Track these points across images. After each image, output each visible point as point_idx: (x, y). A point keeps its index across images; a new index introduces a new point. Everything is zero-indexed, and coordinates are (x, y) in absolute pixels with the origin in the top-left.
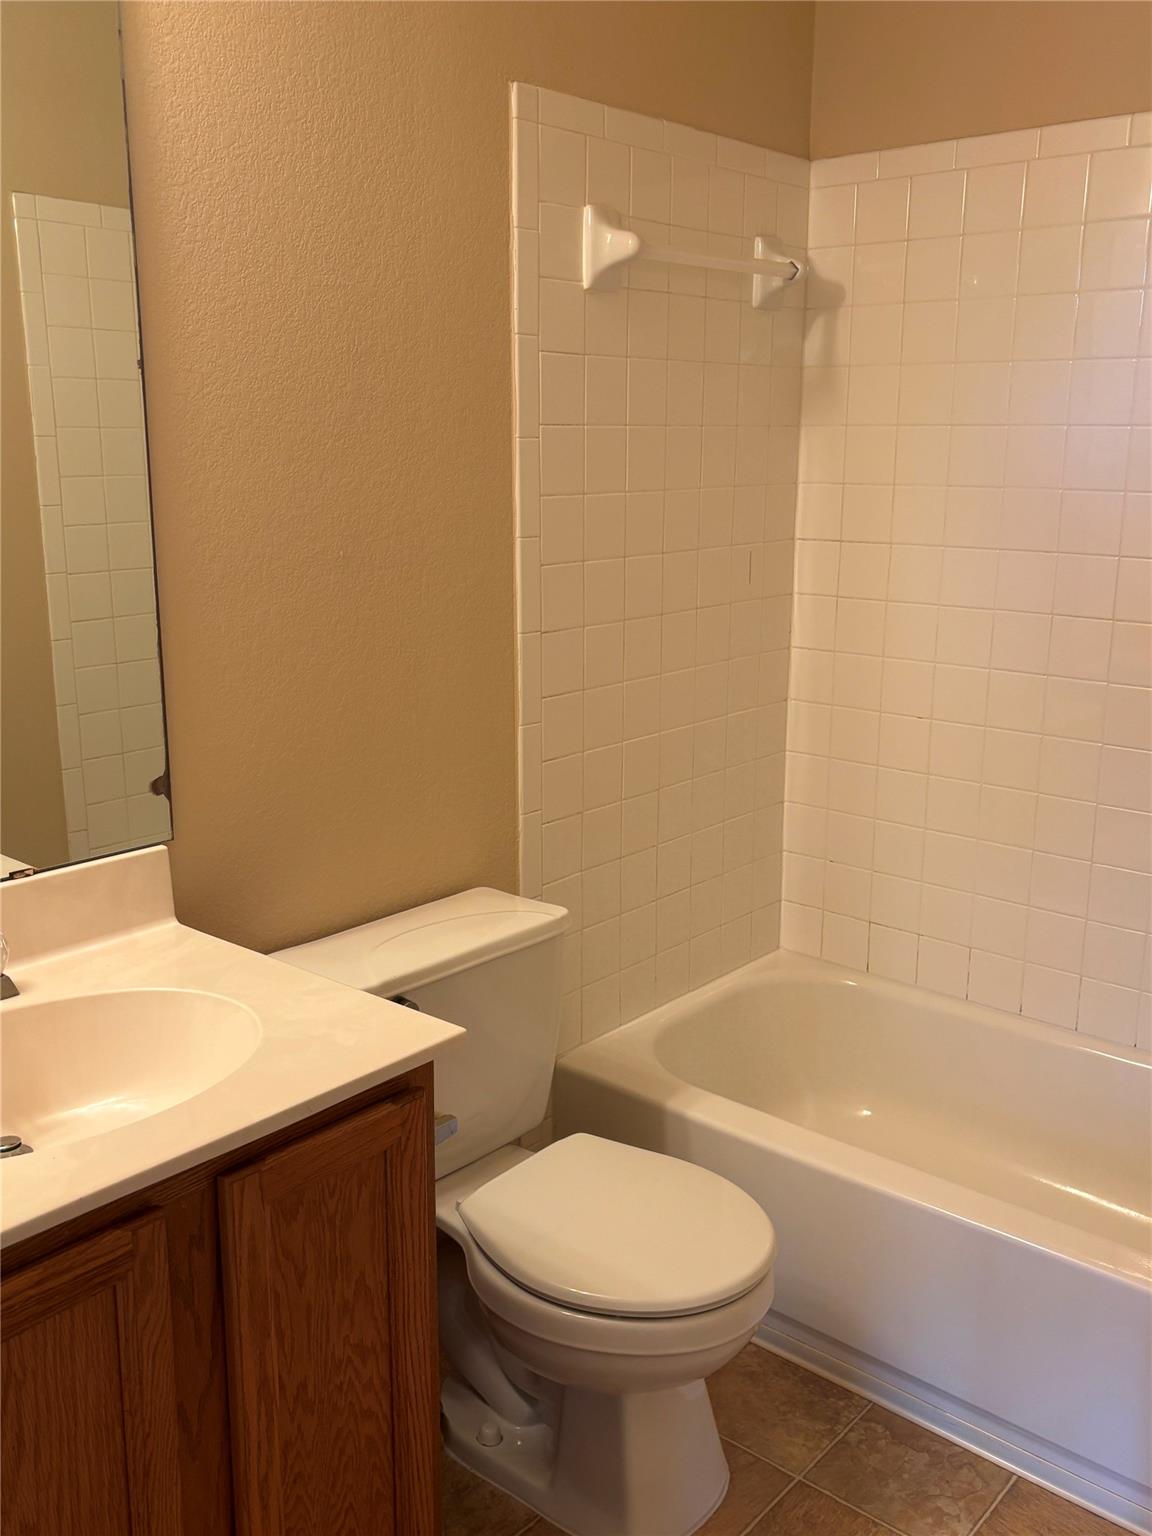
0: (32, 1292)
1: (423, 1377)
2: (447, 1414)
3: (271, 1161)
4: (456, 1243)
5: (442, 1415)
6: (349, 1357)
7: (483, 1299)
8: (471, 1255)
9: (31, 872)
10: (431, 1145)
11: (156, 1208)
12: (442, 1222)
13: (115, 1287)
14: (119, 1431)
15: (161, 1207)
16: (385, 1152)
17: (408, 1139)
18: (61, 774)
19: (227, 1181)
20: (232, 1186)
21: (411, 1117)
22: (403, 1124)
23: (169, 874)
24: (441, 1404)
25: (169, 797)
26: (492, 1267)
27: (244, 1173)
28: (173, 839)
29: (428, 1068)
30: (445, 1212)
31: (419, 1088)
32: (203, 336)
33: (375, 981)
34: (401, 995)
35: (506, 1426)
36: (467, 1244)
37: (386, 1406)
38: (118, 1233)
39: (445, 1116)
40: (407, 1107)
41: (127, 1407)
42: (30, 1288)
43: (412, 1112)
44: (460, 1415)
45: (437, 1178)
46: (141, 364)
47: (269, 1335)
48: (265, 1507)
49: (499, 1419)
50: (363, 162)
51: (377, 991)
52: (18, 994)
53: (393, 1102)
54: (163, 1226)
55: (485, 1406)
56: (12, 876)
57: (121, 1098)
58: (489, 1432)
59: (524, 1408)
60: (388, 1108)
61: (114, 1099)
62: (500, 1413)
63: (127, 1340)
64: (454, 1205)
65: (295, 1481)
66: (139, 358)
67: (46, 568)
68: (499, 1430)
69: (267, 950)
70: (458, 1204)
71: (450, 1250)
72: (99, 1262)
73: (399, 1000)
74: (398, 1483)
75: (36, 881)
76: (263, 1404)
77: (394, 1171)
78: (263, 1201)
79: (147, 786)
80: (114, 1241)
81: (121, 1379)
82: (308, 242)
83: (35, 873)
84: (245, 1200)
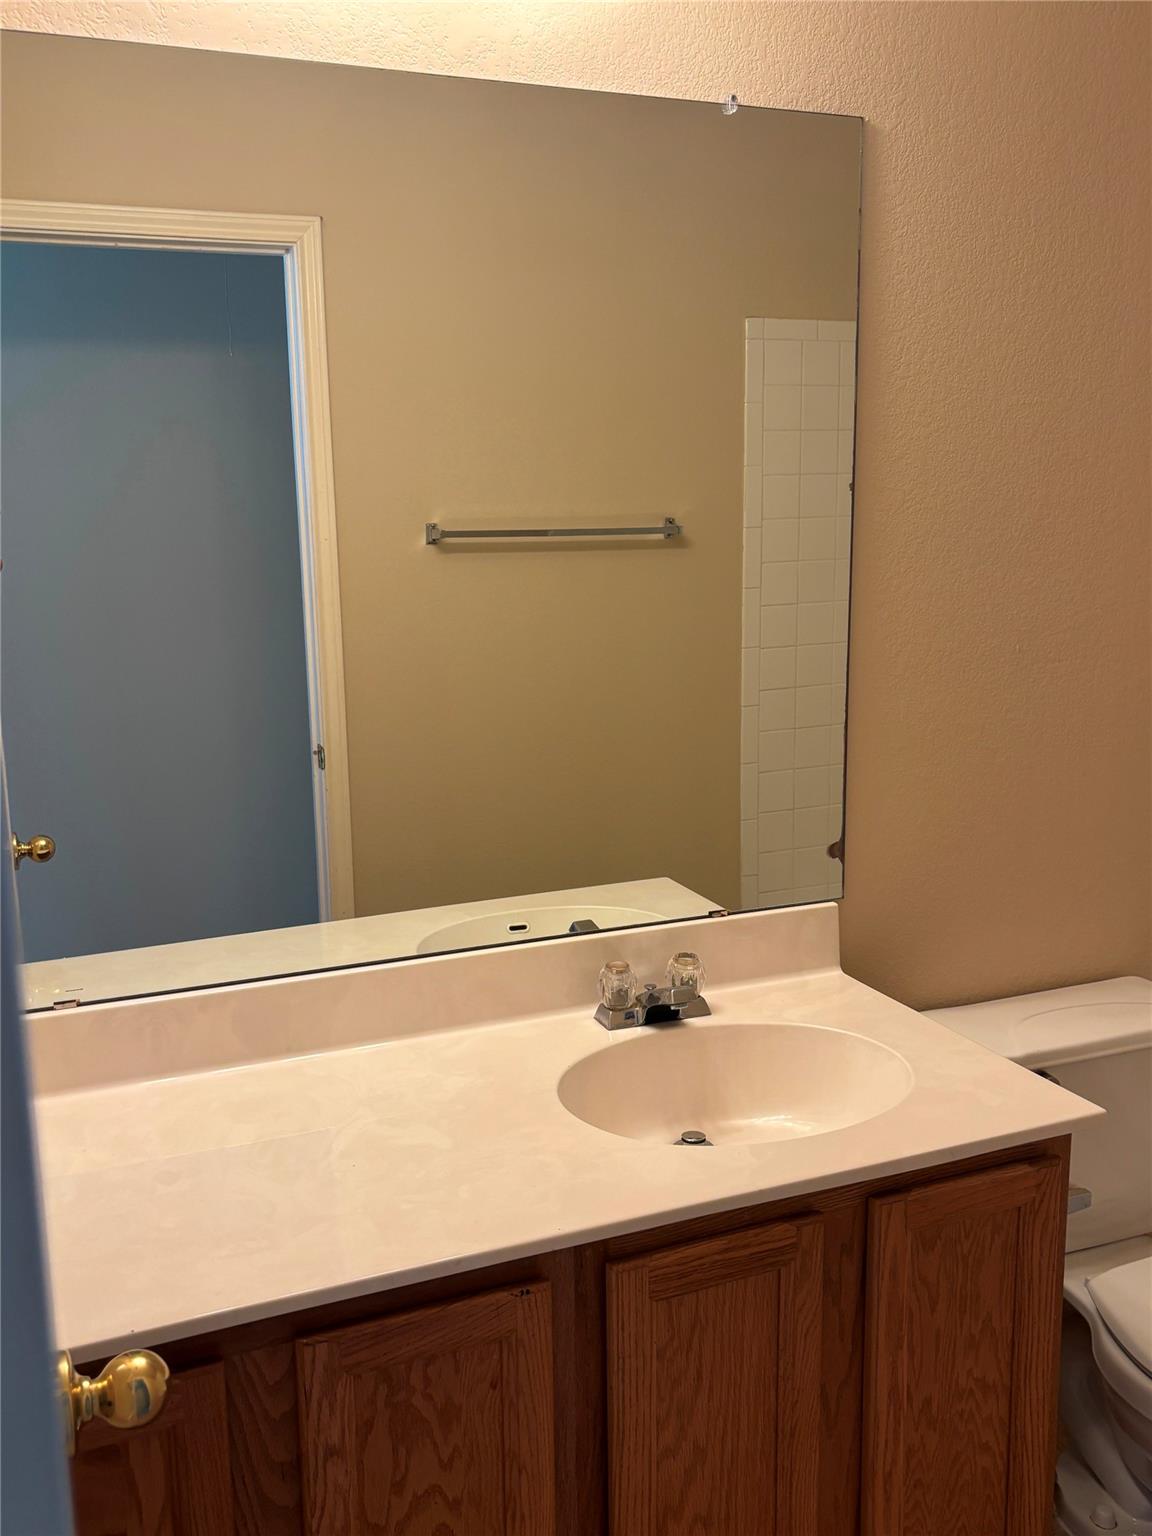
0: (717, 1257)
1: (1041, 1430)
2: (1061, 1485)
3: (915, 1194)
4: (1083, 1318)
5: (1057, 1487)
6: (971, 1390)
7: (1106, 1376)
8: (1097, 1333)
9: (726, 913)
10: (1064, 1213)
11: (818, 1212)
12: (1069, 1294)
13: (779, 1271)
14: (773, 1393)
15: (822, 1213)
16: (1020, 1208)
17: (1042, 1201)
18: (739, 824)
19: (878, 1202)
20: (881, 1209)
21: (1047, 1180)
22: (1038, 1186)
23: (838, 927)
24: (1056, 1476)
25: (843, 861)
26: (1118, 1348)
27: (892, 1199)
28: (843, 897)
29: (1066, 1140)
30: (1073, 1284)
31: (1057, 1157)
32: (908, 458)
33: (1020, 1052)
34: (1045, 1068)
35: (1123, 1515)
36: (1094, 1322)
37: (1003, 1448)
38: (786, 1226)
39: (1079, 1189)
40: (1044, 1171)
41: (781, 1373)
42: (717, 1253)
43: (1048, 1176)
44: (1075, 1491)
45: (1067, 1251)
46: (853, 487)
47: (901, 1348)
48: (888, 1500)
49: (1114, 1504)
50: (1068, 288)
51: (1023, 1061)
52: (710, 1014)
53: (1030, 1164)
54: (823, 1229)
55: (1103, 1492)
56: (711, 915)
57: (790, 1117)
58: (1103, 1514)
59: (1142, 1501)
60: (1023, 1169)
61: (783, 1117)
62: (1117, 1502)
63: (785, 1317)
64: (1083, 1281)
65: (915, 1486)
66: (851, 482)
67: (743, 642)
68: (1114, 1517)
69: (921, 1007)
70: (1087, 1281)
71: (1076, 1324)
72: (771, 1246)
73: (1042, 1073)
74: (1009, 1519)
75: (729, 921)
76: (892, 1407)
77: (1026, 1228)
78: (906, 1227)
79: (825, 848)
80: (781, 1232)
81: (778, 1349)
82: (1009, 365)
83: (729, 914)
84: (891, 1222)
